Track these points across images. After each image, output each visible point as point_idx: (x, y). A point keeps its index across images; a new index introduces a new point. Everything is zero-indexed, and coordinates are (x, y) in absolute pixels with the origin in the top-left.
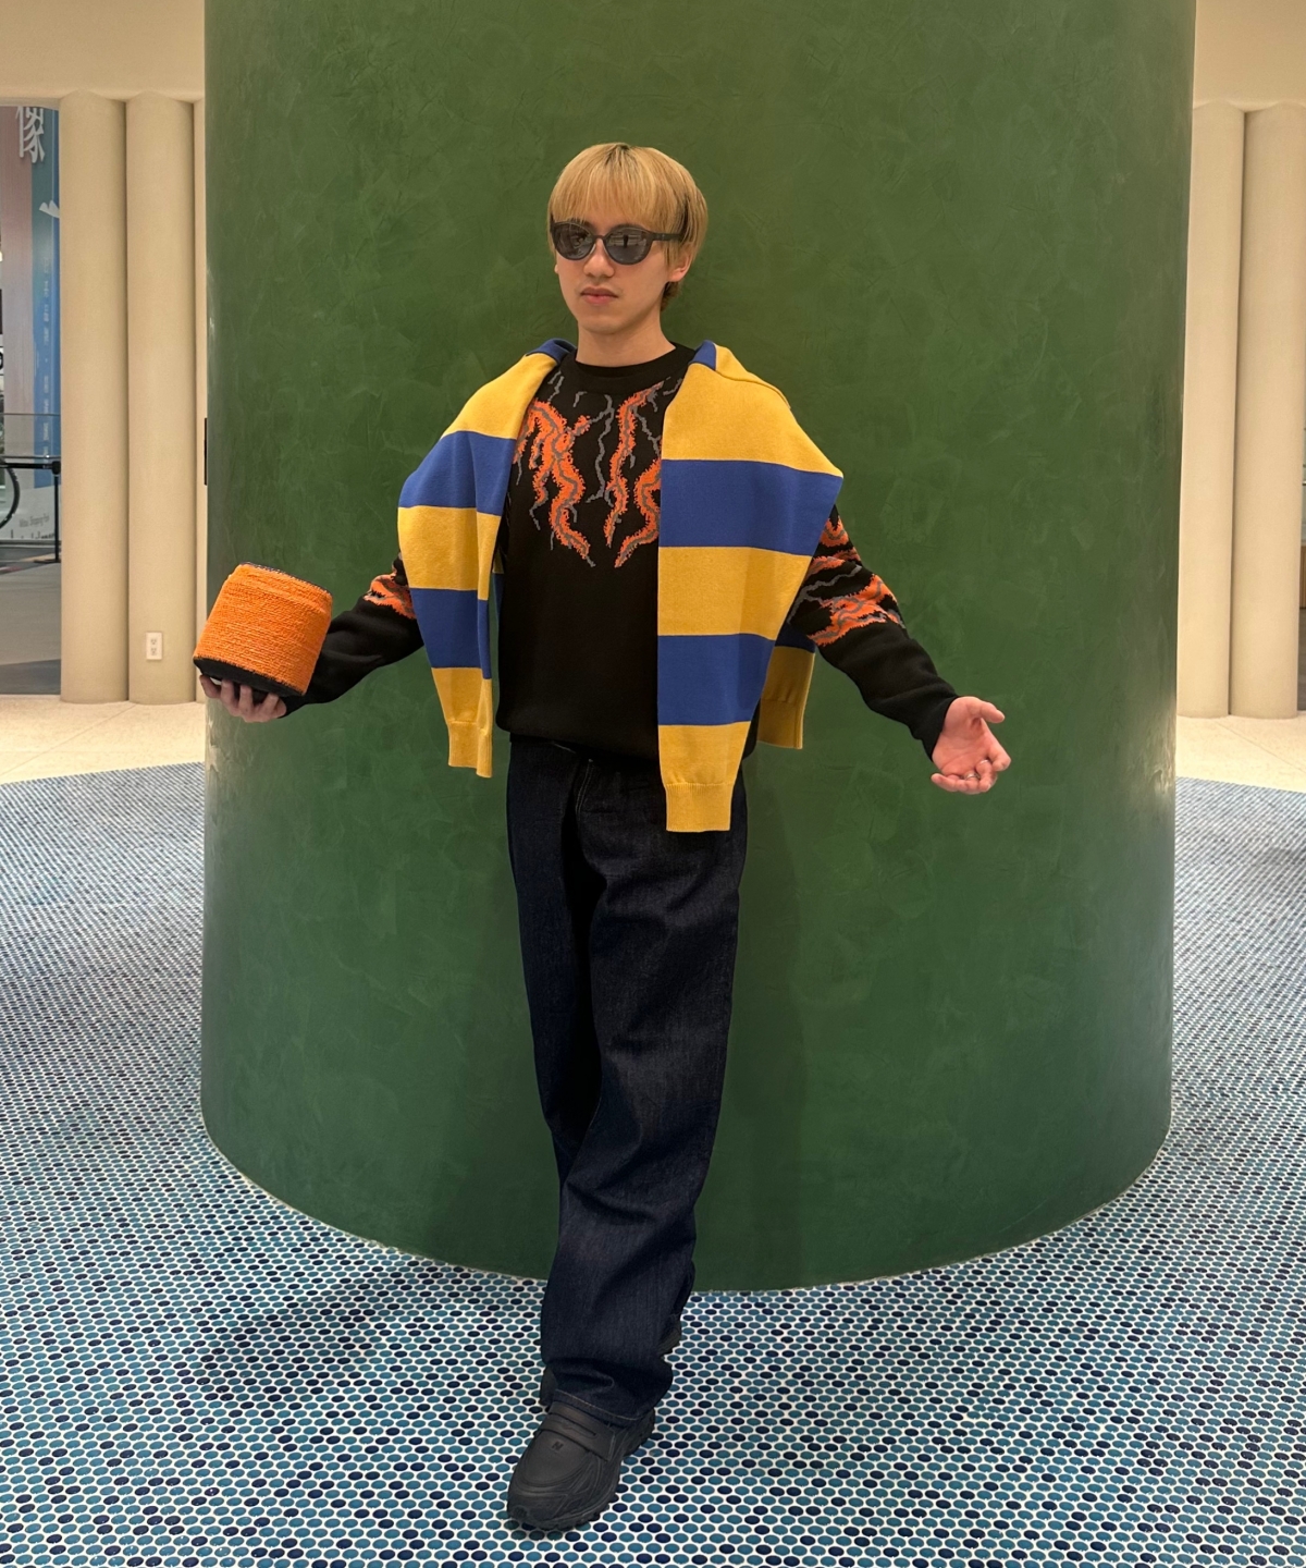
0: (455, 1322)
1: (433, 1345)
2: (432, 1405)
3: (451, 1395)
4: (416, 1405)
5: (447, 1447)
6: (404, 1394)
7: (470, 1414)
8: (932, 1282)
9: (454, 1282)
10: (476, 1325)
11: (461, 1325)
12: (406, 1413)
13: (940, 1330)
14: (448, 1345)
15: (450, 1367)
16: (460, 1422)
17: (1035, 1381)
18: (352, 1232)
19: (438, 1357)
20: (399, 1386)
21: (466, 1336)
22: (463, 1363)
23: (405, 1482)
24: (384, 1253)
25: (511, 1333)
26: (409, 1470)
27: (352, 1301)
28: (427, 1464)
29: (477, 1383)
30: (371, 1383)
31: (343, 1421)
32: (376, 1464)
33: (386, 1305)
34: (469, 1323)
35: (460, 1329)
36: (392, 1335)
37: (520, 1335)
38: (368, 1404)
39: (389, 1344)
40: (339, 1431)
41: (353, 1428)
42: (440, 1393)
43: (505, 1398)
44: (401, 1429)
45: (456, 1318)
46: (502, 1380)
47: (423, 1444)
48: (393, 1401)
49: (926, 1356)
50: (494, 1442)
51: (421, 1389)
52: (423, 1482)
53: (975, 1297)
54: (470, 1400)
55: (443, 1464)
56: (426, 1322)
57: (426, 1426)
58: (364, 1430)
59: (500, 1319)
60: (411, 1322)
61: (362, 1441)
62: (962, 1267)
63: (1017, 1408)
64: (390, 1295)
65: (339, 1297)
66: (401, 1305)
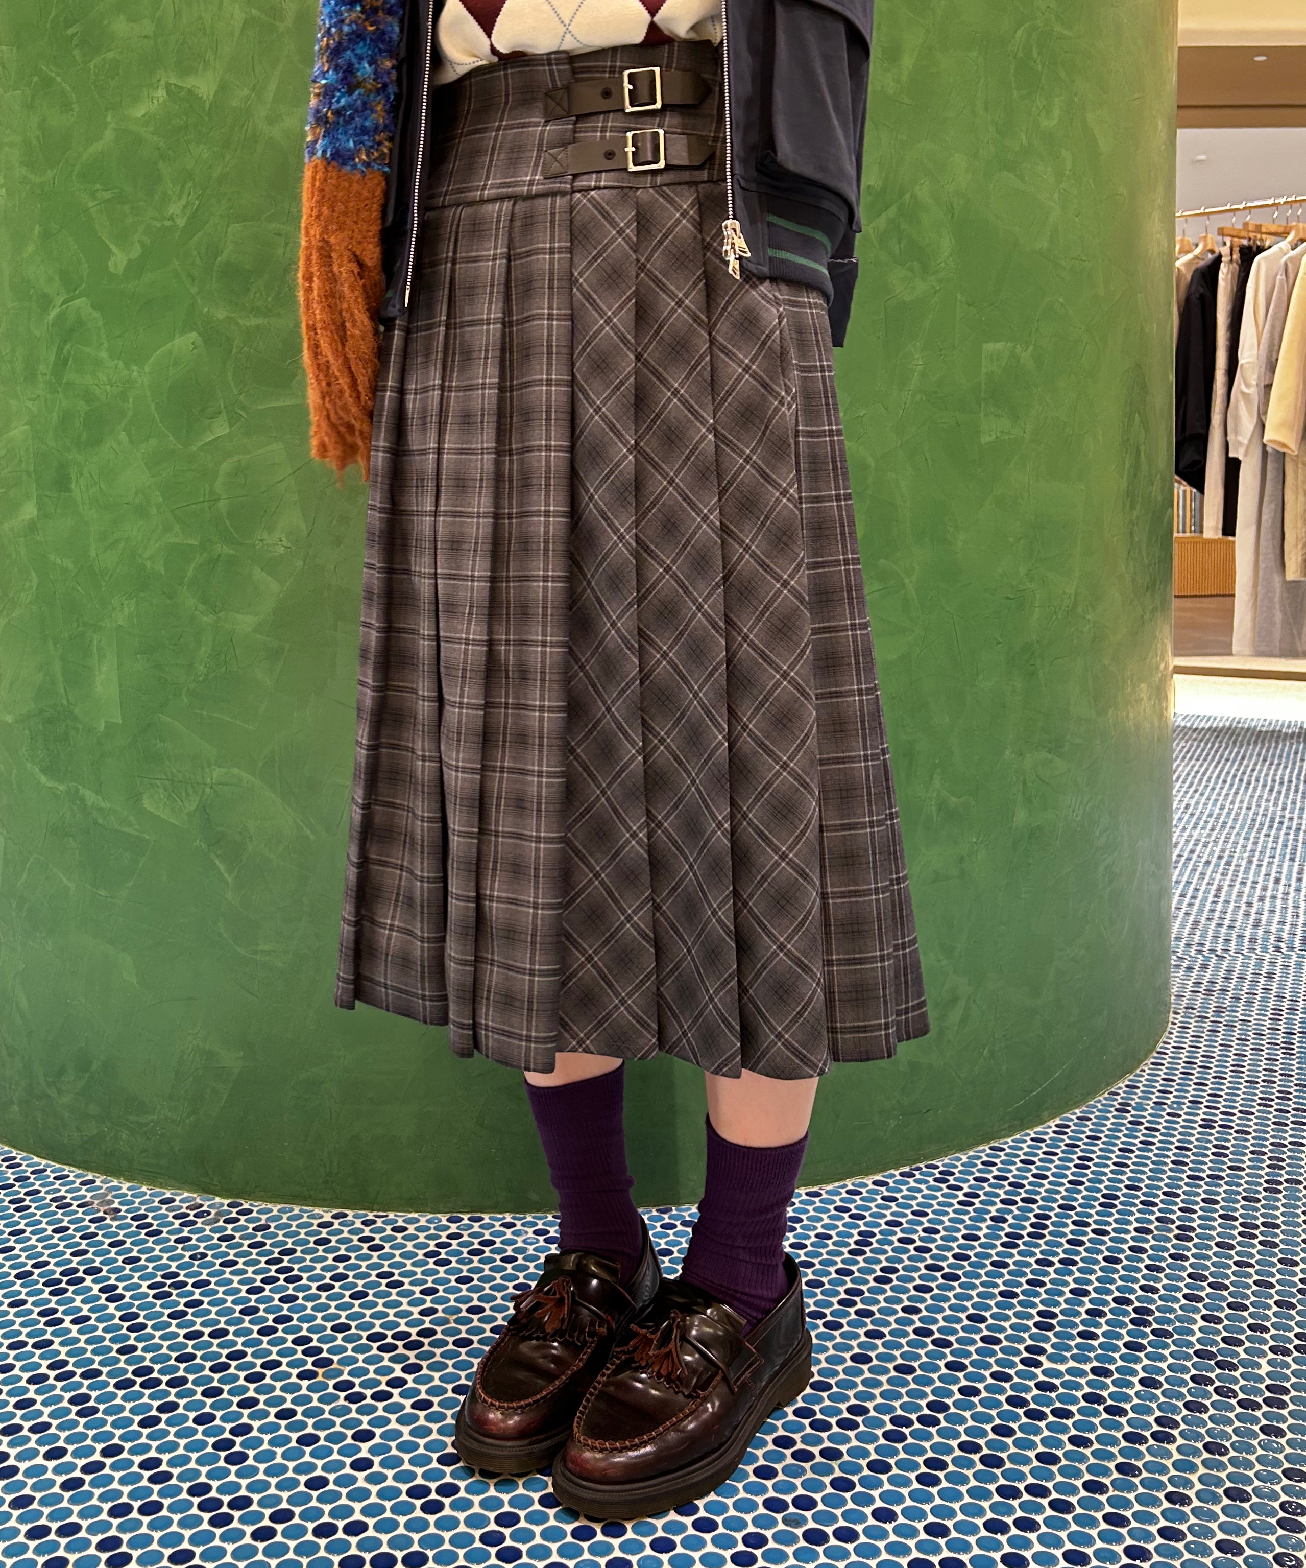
0: (227, 1276)
1: (190, 1311)
2: (182, 1402)
3: (215, 1384)
4: (156, 1404)
5: (204, 1470)
6: (137, 1387)
7: (246, 1412)
8: (930, 1179)
9: (227, 1221)
10: (259, 1278)
11: (236, 1279)
12: (137, 1419)
13: (962, 1241)
14: (214, 1309)
15: (216, 1342)
16: (228, 1426)
18: (79, 1167)
19: (197, 1327)
20: (129, 1376)
21: (243, 1294)
22: (236, 1334)
23: (126, 1537)
24: (124, 1191)
25: (315, 1285)
26: (135, 1515)
27: (68, 1256)
28: (166, 1502)
29: (259, 1362)
30: (84, 1376)
31: (28, 1439)
32: (76, 1509)
33: (121, 1258)
34: (250, 1275)
35: (235, 1285)
36: (127, 1300)
37: (329, 1287)
38: (75, 1409)
39: (119, 1314)
40: (20, 1457)
41: (43, 1450)
42: (195, 1382)
43: (305, 1383)
44: (127, 1446)
45: (228, 1270)
46: (299, 1355)
47: (164, 1468)
48: (118, 1401)
50: (284, 1456)
51: (165, 1379)
52: (157, 1535)
53: (998, 1195)
54: (247, 1389)
55: (196, 1500)
56: (181, 1278)
57: (171, 1438)
58: (61, 1452)
59: (296, 1267)
60: (159, 1279)
61: (57, 1471)
62: (964, 1159)
64: (127, 1245)
65: (47, 1252)
66: (144, 1257)
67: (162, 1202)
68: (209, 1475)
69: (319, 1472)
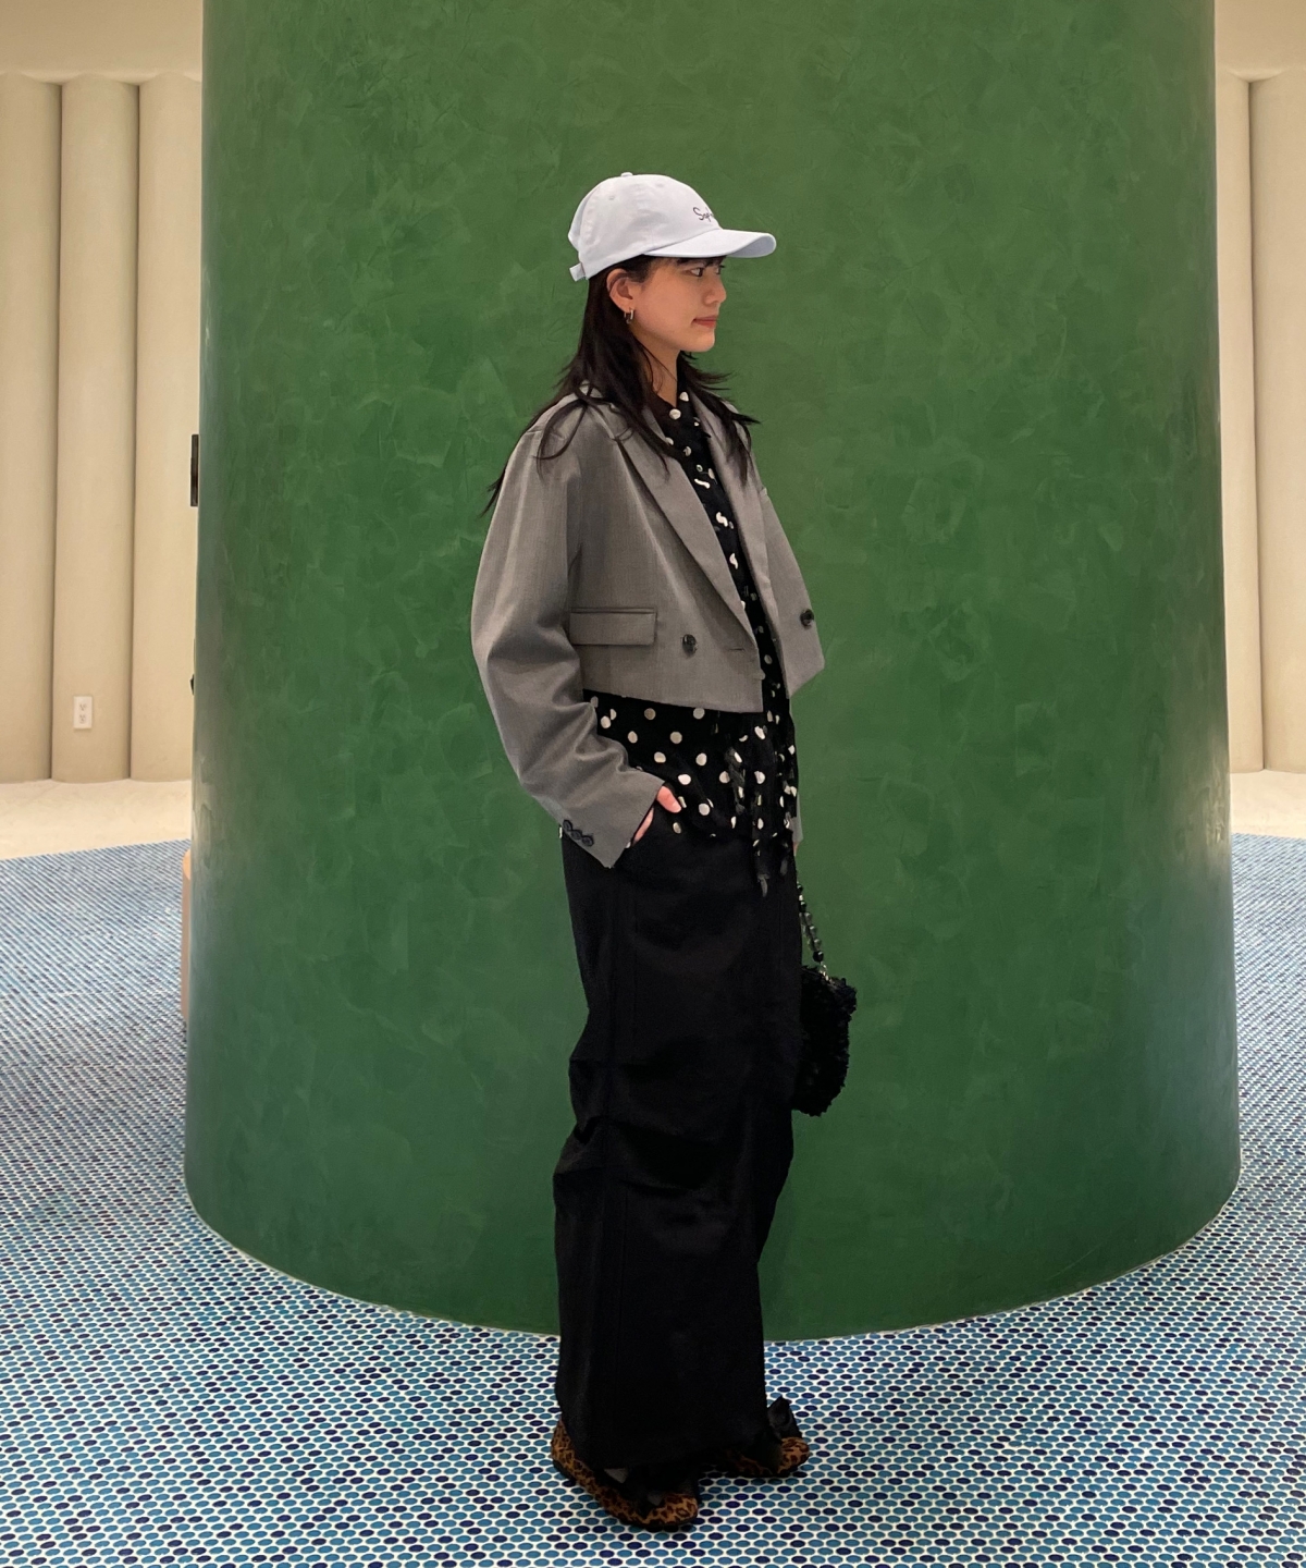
1: (455, 1397)
2: (456, 1448)
3: (476, 1439)
4: (440, 1448)
5: (475, 1483)
9: (473, 1341)
10: (498, 1378)
11: (483, 1378)
16: (487, 1461)
17: (1079, 1413)
18: (362, 1300)
19: (460, 1407)
20: (421, 1433)
21: (488, 1388)
22: (486, 1411)
23: (433, 1513)
24: (397, 1317)
27: (366, 1360)
31: (365, 1465)
32: (402, 1499)
33: (403, 1363)
36: (411, 1389)
38: (390, 1449)
39: (408, 1397)
40: (362, 1473)
41: (376, 1470)
42: (463, 1437)
43: (532, 1441)
44: (427, 1469)
47: (450, 1481)
48: (416, 1446)
49: (969, 1394)
50: (523, 1478)
51: (444, 1435)
52: (451, 1513)
57: (452, 1466)
58: (388, 1471)
59: (523, 1372)
60: (430, 1377)
61: (386, 1480)
63: (1060, 1437)
64: (406, 1354)
65: (352, 1357)
66: (419, 1362)
67: (426, 1326)
68: (478, 1486)
69: (543, 1487)
